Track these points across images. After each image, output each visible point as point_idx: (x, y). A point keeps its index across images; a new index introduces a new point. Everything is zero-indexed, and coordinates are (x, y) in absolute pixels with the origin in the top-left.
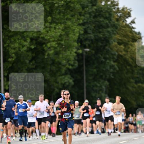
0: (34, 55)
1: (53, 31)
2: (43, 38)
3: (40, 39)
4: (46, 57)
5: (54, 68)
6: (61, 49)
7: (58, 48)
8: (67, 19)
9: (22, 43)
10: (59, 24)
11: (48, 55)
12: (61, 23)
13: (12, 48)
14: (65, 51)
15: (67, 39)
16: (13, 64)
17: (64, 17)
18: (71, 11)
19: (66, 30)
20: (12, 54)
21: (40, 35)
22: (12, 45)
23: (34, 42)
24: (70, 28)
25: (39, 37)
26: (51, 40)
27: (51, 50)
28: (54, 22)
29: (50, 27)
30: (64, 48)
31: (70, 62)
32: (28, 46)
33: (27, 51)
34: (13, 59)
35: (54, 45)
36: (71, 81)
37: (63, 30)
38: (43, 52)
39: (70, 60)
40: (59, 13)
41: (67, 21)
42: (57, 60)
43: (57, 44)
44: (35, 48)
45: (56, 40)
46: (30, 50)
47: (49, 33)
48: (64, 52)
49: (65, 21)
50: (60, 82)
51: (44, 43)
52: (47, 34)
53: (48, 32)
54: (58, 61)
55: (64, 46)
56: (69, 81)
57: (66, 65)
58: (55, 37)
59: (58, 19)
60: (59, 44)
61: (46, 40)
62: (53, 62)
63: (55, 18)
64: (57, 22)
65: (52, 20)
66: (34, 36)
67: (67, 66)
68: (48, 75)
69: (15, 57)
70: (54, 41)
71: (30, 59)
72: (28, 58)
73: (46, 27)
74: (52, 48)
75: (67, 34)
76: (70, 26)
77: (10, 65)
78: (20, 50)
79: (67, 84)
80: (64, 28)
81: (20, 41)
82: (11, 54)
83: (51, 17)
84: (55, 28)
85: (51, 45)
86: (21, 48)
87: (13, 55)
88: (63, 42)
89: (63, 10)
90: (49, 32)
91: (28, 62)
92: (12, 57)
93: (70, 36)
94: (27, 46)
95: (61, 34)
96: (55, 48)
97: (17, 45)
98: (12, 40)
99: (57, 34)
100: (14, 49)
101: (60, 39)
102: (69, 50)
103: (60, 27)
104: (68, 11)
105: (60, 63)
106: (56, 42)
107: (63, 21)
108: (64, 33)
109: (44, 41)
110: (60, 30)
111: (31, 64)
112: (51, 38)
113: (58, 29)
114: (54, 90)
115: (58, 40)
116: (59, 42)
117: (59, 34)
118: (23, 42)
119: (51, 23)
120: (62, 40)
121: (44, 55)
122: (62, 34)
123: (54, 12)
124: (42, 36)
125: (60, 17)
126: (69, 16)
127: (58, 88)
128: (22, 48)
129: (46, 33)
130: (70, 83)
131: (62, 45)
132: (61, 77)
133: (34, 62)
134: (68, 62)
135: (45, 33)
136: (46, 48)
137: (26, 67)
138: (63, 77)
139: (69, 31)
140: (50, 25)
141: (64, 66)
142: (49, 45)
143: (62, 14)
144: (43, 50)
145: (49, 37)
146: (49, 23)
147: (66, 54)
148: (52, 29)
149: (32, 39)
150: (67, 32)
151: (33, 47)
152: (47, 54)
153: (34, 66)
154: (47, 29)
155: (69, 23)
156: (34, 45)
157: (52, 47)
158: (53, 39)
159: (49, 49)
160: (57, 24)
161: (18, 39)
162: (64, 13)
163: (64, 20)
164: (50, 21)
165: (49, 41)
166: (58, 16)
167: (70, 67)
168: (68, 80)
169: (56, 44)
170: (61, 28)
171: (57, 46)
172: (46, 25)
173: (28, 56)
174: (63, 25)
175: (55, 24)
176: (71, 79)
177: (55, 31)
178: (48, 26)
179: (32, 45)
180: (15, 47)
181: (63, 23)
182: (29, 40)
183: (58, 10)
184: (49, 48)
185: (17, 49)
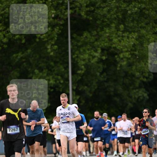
0: (105, 66)
1: (126, 41)
2: (115, 48)
3: (112, 50)
4: (118, 69)
5: (127, 81)
6: (135, 60)
7: (132, 59)
8: (141, 27)
9: (92, 54)
10: (133, 33)
11: (121, 66)
12: (134, 32)
13: (81, 60)
14: (139, 62)
15: (141, 49)
16: (82, 77)
17: (138, 25)
18: (146, 18)
19: (140, 39)
20: (82, 65)
21: (111, 44)
22: (82, 56)
23: (106, 52)
24: (144, 37)
25: (110, 47)
26: (124, 50)
27: (124, 61)
28: (127, 31)
29: (123, 36)
30: (138, 59)
31: (144, 74)
32: (99, 57)
33: (98, 62)
34: (83, 72)
35: (127, 56)
36: (146, 95)
37: (137, 39)
38: (115, 63)
39: (145, 72)
40: (133, 21)
41: (141, 30)
42: (130, 72)
43: (131, 54)
44: (106, 59)
45: (129, 50)
46: (101, 61)
47: (121, 43)
48: (138, 64)
49: (140, 29)
50: (133, 97)
51: (116, 54)
52: (120, 44)
53: (120, 41)
54: (132, 73)
55: (138, 56)
56: (143, 96)
57: (140, 77)
58: (128, 47)
59: (131, 28)
60: (132, 55)
61: (118, 50)
62: (126, 75)
63: (128, 26)
64: (131, 30)
65: (125, 28)
66: (105, 46)
67: (142, 78)
68: (121, 89)
69: (84, 69)
70: (127, 51)
71: (101, 71)
72: (99, 70)
73: (119, 36)
74: (125, 59)
75: (141, 44)
76: (145, 35)
77: (80, 78)
78: (90, 62)
79: (141, 98)
80: (137, 37)
81: (90, 51)
82: (80, 66)
83: (124, 25)
84: (128, 37)
85: (123, 55)
86: (91, 59)
87: (83, 67)
88: (137, 53)
89: (137, 18)
90: (122, 41)
91: (98, 74)
92: (82, 70)
93: (145, 46)
94: (97, 57)
95: (134, 44)
96: (128, 59)
97: (86, 56)
98: (82, 50)
99: (130, 44)
100: (84, 60)
101: (133, 48)
102: (143, 62)
103: (133, 36)
104: (142, 18)
105: (133, 76)
106: (129, 53)
107: (136, 29)
108: (138, 42)
109: (116, 52)
110: (133, 39)
111: (102, 76)
112: (124, 48)
113: (131, 38)
114: (127, 105)
115: (132, 50)
116: (132, 52)
117: (132, 43)
118: (94, 52)
119: (123, 32)
120: (135, 50)
121: (116, 66)
122: (136, 43)
123: (127, 20)
124: (114, 46)
125: (133, 25)
126: (143, 24)
127: (131, 102)
128: (93, 59)
129: (119, 42)
130: (144, 97)
131: (136, 56)
132: (135, 91)
133: (105, 74)
134: (142, 74)
135: (117, 42)
136: (118, 59)
137: (97, 80)
138: (137, 90)
139: (143, 41)
140: (122, 34)
141: (138, 78)
142: (121, 56)
143: (136, 22)
144: (115, 61)
145: (121, 47)
146: (122, 31)
147: (140, 66)
148: (125, 39)
149: (103, 50)
150: (141, 41)
151: (104, 58)
152: (119, 65)
153: (105, 79)
154: (119, 38)
155: (143, 32)
156: (105, 56)
157: (125, 57)
158: (126, 49)
159: (122, 61)
160: (130, 32)
161: (88, 50)
162: (137, 21)
163: (138, 28)
164: (122, 29)
165: (122, 52)
166: (132, 24)
167: (145, 80)
168: (143, 94)
169: (129, 55)
170: (135, 37)
171: (130, 56)
172: (118, 34)
173: (99, 67)
174: (136, 34)
175: (128, 33)
176: (145, 93)
177: (128, 40)
178: (121, 35)
179: (103, 55)
180: (84, 58)
181: (137, 32)
182: (99, 51)
183: (132, 18)
184: (122, 59)
185: (87, 61)
